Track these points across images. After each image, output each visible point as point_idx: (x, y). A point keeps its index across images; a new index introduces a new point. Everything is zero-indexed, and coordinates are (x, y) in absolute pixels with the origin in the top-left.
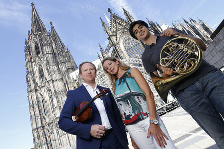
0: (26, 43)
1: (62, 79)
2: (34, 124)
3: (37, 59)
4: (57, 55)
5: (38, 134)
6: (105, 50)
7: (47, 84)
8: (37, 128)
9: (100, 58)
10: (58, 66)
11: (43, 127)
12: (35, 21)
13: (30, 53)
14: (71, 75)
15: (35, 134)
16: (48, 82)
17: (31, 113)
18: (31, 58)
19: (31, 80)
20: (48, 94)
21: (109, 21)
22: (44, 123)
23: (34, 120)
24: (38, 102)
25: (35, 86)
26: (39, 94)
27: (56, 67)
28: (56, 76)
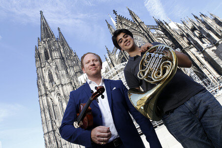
0: (36, 49)
1: (71, 83)
2: (45, 128)
3: (47, 64)
4: (65, 59)
5: (49, 138)
6: (111, 52)
7: (56, 88)
8: (48, 133)
9: (107, 60)
10: (67, 70)
11: (54, 131)
12: (44, 28)
13: (40, 59)
14: (79, 78)
15: (47, 138)
16: (57, 86)
17: (42, 117)
18: (41, 64)
19: (41, 85)
20: (57, 98)
21: (115, 23)
22: (55, 127)
23: (45, 124)
24: (49, 106)
25: (46, 91)
26: (49, 98)
27: (64, 71)
28: (65, 80)
